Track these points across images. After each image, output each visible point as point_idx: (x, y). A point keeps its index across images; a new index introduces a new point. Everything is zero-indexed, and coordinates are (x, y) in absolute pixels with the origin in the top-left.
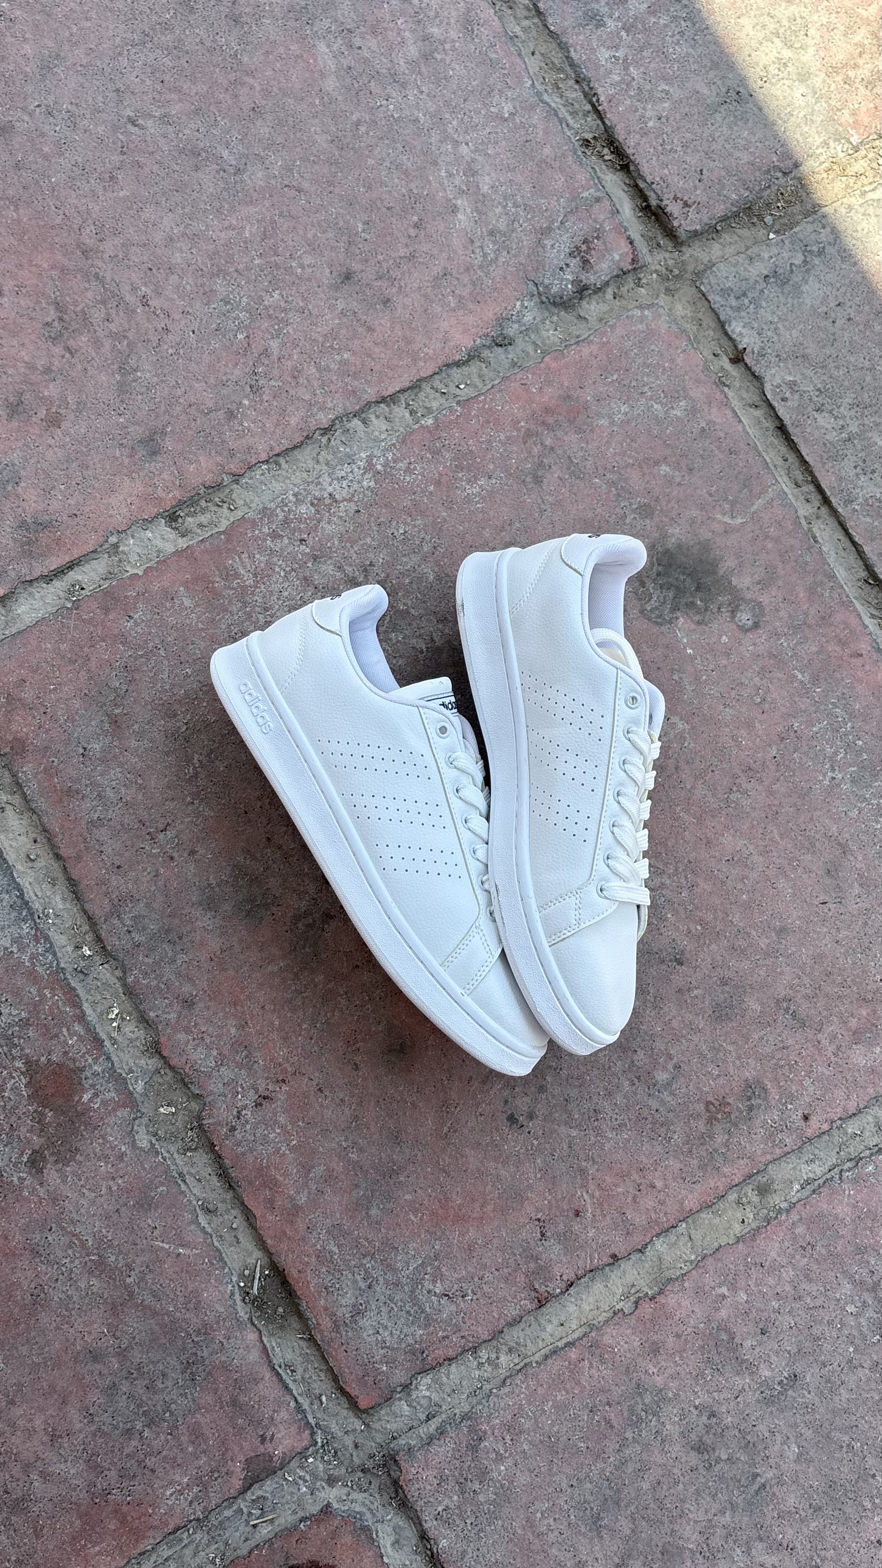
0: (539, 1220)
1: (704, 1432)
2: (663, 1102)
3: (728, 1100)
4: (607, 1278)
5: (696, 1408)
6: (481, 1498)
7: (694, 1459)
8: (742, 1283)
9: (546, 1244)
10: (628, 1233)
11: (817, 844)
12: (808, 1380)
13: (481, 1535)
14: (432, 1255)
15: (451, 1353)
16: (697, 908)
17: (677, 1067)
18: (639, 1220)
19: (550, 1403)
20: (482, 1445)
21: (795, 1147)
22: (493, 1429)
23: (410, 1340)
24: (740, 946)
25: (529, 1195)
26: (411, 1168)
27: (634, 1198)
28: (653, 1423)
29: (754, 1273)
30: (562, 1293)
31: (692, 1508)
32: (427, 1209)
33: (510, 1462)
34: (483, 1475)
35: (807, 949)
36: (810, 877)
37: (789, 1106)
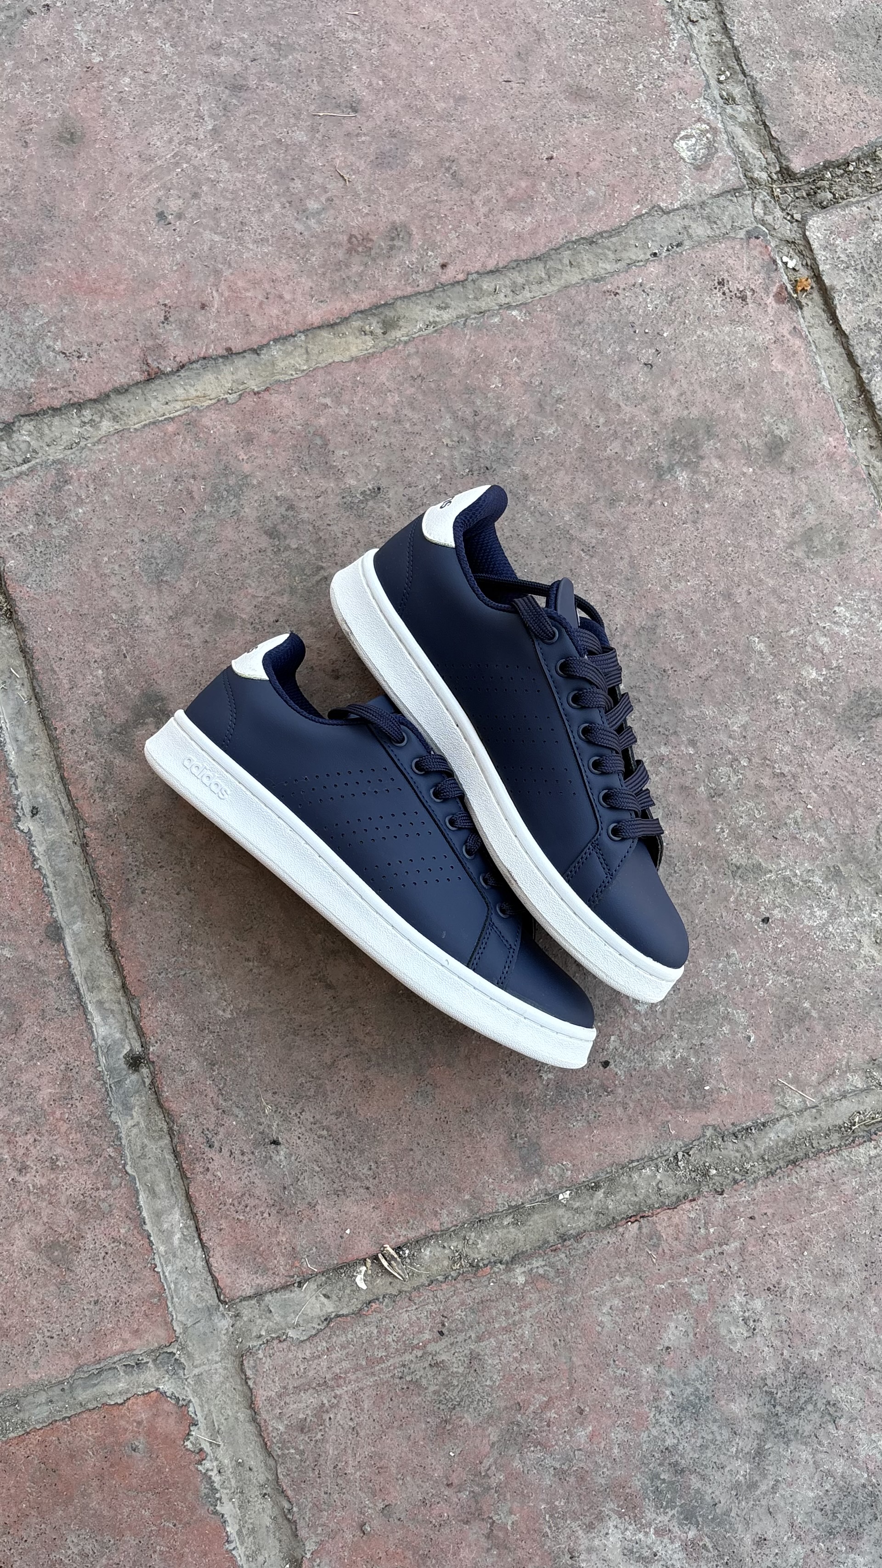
0: (165, 305)
1: (279, 521)
2: (308, 228)
3: (370, 237)
4: (219, 372)
5: (277, 498)
6: (55, 532)
7: (264, 542)
8: (346, 397)
9: (168, 327)
10: (247, 333)
11: (514, 28)
12: (390, 495)
13: (48, 564)
14: (59, 318)
15: (56, 404)
16: (383, 65)
17: (330, 200)
18: (261, 323)
19: (139, 466)
20: (66, 488)
21: (427, 289)
22: (79, 476)
23: (21, 385)
24: (416, 105)
25: (162, 283)
26: (57, 239)
27: (261, 304)
28: (232, 504)
29: (361, 391)
30: (173, 373)
31: (253, 585)
32: (64, 277)
33: (89, 508)
34: (61, 513)
35: (481, 119)
36: (500, 56)
37: (430, 253)
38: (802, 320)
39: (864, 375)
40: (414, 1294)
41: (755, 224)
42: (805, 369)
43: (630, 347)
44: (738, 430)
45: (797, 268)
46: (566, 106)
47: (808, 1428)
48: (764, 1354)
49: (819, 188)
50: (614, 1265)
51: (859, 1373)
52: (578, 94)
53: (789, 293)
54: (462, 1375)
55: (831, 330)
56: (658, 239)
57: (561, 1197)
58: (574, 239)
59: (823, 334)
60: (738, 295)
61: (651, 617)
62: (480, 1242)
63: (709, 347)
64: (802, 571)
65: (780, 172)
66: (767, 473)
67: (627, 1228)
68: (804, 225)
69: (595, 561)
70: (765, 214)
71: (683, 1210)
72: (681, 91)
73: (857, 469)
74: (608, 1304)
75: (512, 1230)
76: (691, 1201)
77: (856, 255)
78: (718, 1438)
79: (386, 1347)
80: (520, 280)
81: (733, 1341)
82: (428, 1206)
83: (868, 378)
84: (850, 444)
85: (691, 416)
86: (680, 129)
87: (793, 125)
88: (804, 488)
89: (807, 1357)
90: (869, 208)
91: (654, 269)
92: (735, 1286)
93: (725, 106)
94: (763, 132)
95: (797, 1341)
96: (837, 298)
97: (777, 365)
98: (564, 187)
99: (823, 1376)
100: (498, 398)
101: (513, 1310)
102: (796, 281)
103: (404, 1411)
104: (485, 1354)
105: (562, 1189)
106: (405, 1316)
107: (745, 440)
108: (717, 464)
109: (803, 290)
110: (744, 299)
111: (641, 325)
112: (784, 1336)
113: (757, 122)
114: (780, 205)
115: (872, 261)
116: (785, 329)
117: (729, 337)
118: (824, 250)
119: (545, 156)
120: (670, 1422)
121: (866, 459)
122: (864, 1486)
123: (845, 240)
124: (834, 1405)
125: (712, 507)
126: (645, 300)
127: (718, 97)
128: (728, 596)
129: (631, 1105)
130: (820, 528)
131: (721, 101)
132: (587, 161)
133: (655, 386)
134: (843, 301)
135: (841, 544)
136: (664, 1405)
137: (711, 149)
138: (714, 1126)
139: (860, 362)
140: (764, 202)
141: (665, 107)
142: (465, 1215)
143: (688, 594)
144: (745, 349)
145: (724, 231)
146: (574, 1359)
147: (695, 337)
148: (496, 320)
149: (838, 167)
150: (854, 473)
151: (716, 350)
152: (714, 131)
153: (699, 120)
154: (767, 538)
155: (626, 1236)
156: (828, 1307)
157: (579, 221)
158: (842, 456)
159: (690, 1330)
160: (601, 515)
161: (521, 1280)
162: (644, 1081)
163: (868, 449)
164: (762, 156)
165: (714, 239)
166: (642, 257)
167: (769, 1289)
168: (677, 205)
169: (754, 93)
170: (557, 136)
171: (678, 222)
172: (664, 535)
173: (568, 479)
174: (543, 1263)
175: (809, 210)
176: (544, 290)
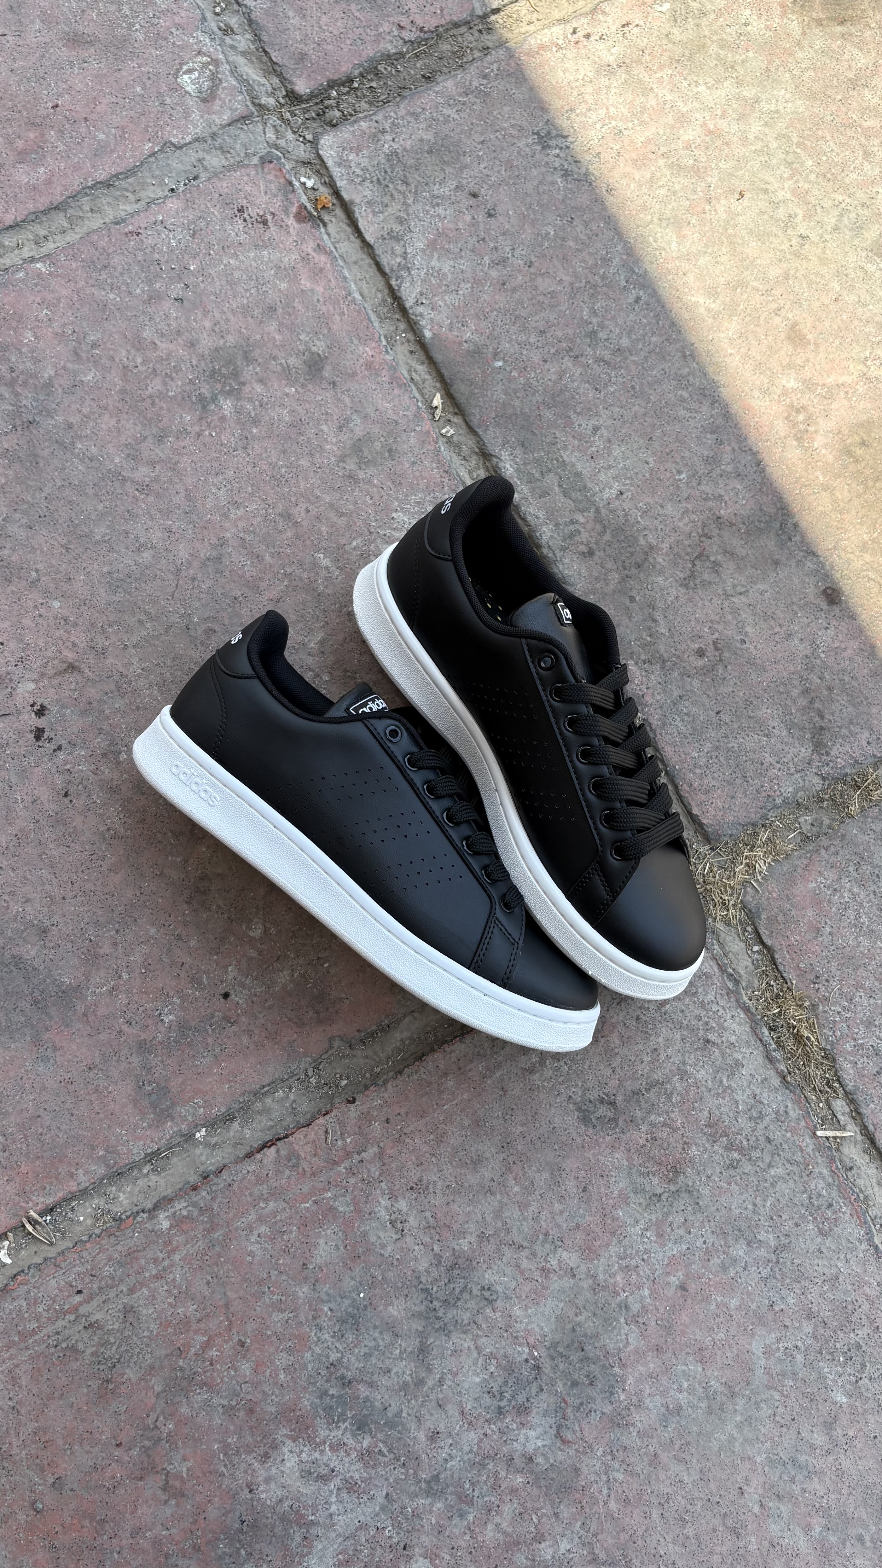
38: (325, 237)
39: (393, 282)
40: (60, 1258)
41: (268, 149)
42: (333, 283)
43: (158, 285)
44: (275, 352)
45: (316, 187)
46: (65, 53)
47: (466, 1317)
48: (415, 1253)
49: (327, 108)
50: (256, 1192)
51: (508, 1253)
52: (75, 40)
53: (310, 213)
54: (118, 1331)
55: (358, 243)
56: (174, 174)
57: (198, 1135)
58: (89, 184)
59: (349, 247)
60: (259, 220)
61: (214, 547)
62: (121, 1194)
63: (237, 274)
64: (356, 482)
65: (287, 96)
66: (309, 390)
67: (264, 1154)
68: (317, 145)
69: (151, 499)
70: (277, 138)
71: (318, 1125)
72: (178, 26)
73: (396, 375)
74: (256, 1233)
75: (153, 1177)
76: (324, 1115)
77: (370, 168)
78: (381, 1343)
79: (38, 1318)
80: (43, 233)
81: (383, 1246)
82: (63, 1169)
83: (397, 285)
84: (387, 351)
85: (228, 344)
86: (181, 65)
87: (292, 49)
88: (347, 400)
89: (457, 1248)
90: (376, 122)
91: (173, 204)
92: (378, 1192)
93: (225, 37)
94: (265, 59)
95: (446, 1233)
96: (357, 211)
97: (305, 283)
98: (74, 133)
99: (474, 1263)
100: (33, 352)
101: (161, 1256)
102: (317, 200)
103: (63, 1379)
104: (139, 1306)
105: (197, 1127)
106: (53, 1282)
107: (283, 361)
108: (259, 388)
109: (324, 207)
110: (265, 223)
111: (167, 262)
112: (432, 1231)
113: (257, 50)
114: (291, 128)
115: (386, 172)
116: (309, 247)
117: (256, 262)
118: (339, 167)
119: (50, 104)
120: (332, 1337)
121: (408, 364)
122: (527, 1361)
123: (358, 155)
124: (489, 1289)
125: (260, 431)
126: (167, 236)
127: (216, 29)
128: (287, 516)
129: (256, 1032)
130: (368, 438)
131: (219, 33)
132: (93, 106)
133: (188, 320)
134: (363, 213)
135: (390, 451)
136: (324, 1322)
137: (215, 80)
138: (340, 1036)
139: (387, 270)
140: (274, 126)
141: (164, 43)
142: (102, 1171)
143: (248, 519)
144: (272, 272)
145: (238, 159)
146: (229, 1294)
147: (223, 267)
148: (21, 274)
149: (343, 84)
150: (395, 380)
151: (244, 276)
152: (216, 62)
153: (199, 53)
154: (318, 455)
155: (265, 1161)
156: (471, 1195)
157: (93, 166)
158: (381, 364)
159: (340, 1243)
160: (151, 453)
161: (166, 1224)
162: (267, 1005)
163: (408, 354)
164: (267, 83)
165: (228, 168)
166: (160, 194)
167: (412, 1188)
168: (188, 139)
169: (250, 22)
170: (60, 83)
171: (192, 156)
172: (216, 464)
173: (113, 422)
174: (185, 1204)
175: (320, 130)
176: (68, 239)
